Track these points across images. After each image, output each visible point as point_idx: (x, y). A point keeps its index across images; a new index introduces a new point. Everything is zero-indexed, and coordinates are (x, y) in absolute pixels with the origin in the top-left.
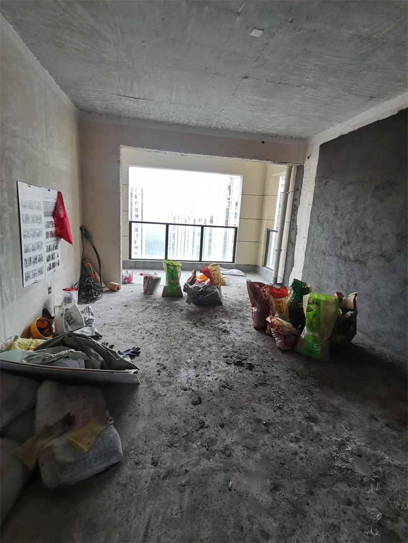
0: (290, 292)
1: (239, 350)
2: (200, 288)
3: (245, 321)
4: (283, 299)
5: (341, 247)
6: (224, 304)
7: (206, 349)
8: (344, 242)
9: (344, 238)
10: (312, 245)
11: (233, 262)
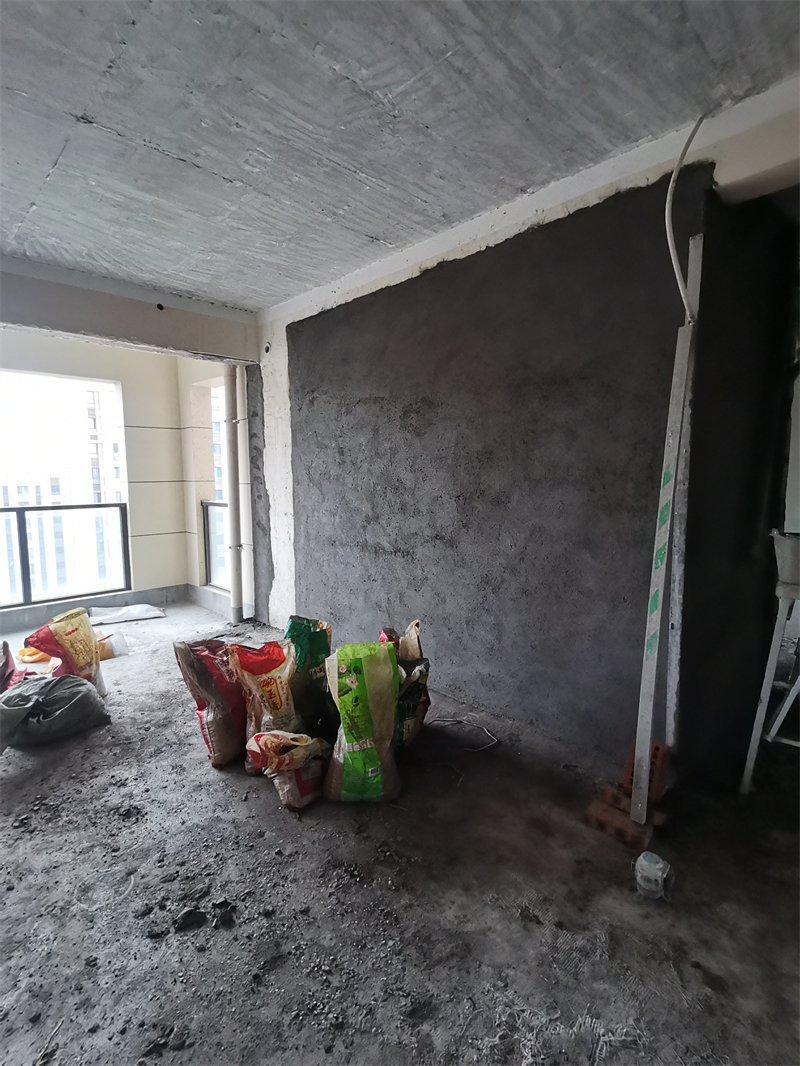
0: (289, 652)
1: (183, 864)
2: (27, 699)
3: (185, 754)
4: (274, 673)
5: (364, 527)
6: (114, 718)
7: (74, 909)
8: (367, 517)
9: (366, 508)
10: (306, 527)
11: (128, 587)
